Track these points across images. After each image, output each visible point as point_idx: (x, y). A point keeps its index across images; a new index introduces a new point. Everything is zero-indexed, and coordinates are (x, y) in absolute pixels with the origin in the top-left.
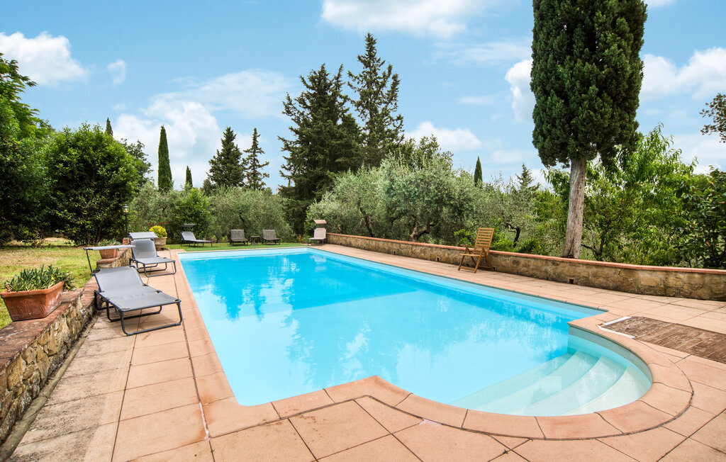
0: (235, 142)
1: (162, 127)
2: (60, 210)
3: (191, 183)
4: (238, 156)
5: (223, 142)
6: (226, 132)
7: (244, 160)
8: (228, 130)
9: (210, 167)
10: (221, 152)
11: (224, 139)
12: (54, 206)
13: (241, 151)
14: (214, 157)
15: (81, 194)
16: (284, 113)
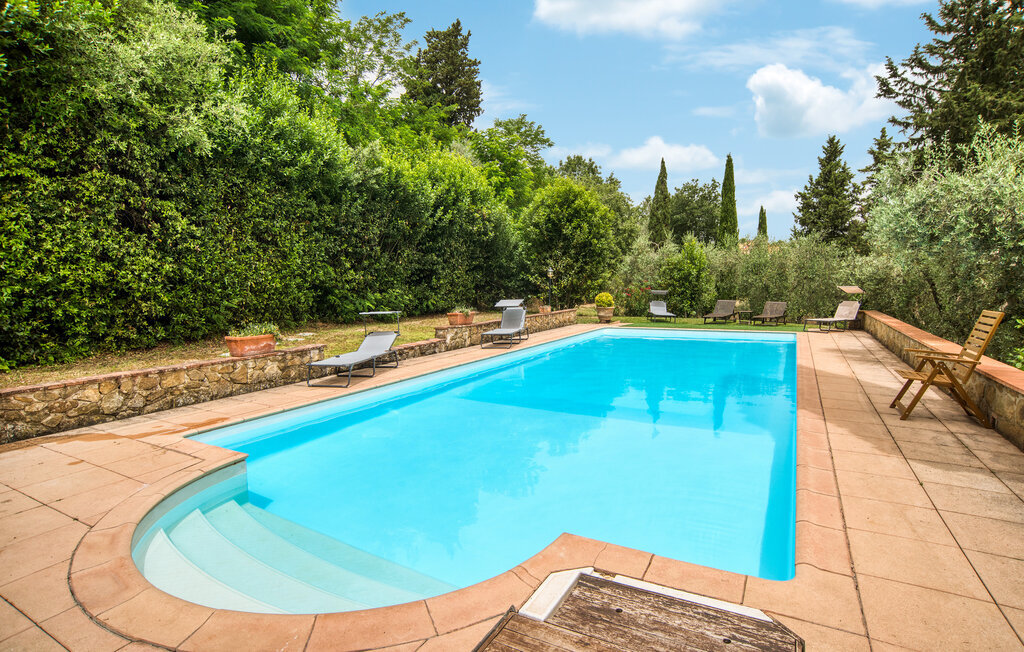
0: (843, 158)
1: (729, 157)
2: (532, 275)
3: (765, 232)
4: (844, 180)
5: (821, 161)
6: (826, 145)
7: (854, 186)
8: (831, 141)
9: (799, 203)
10: (816, 177)
11: (823, 156)
12: (528, 271)
13: (853, 170)
14: (806, 187)
15: (551, 257)
16: (879, 95)
